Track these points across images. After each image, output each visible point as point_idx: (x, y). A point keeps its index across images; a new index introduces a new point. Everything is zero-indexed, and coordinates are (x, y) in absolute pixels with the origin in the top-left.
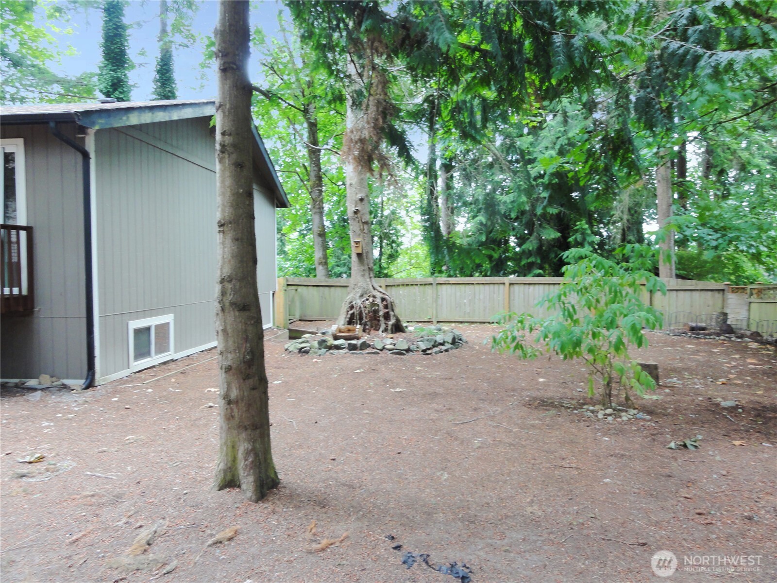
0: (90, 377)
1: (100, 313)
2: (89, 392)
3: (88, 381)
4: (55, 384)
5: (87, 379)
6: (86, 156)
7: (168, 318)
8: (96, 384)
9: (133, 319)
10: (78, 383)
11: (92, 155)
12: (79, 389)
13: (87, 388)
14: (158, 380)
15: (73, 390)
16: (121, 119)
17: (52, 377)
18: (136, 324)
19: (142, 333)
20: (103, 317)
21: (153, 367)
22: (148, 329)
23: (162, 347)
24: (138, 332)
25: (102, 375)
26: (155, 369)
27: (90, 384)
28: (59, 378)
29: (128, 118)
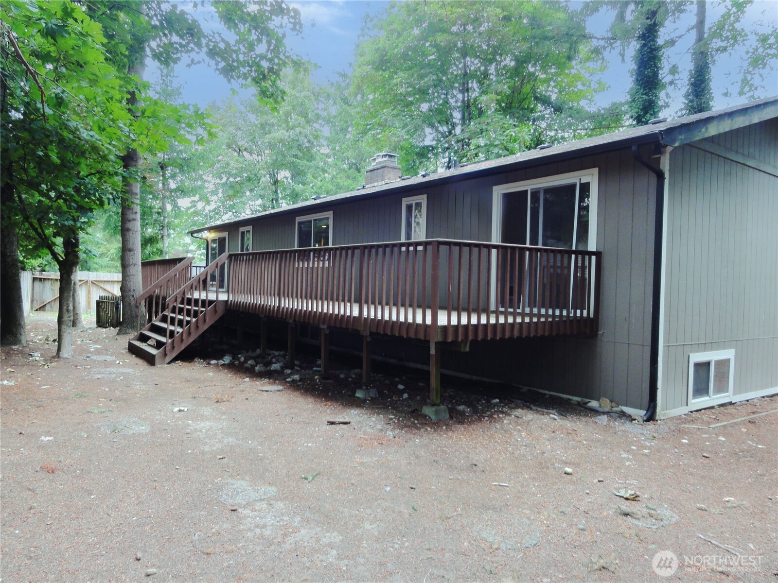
0: (651, 410)
1: (664, 343)
2: (650, 426)
3: (649, 413)
4: (615, 409)
5: (647, 411)
6: (660, 176)
7: (728, 354)
8: (657, 418)
9: (694, 352)
10: (639, 413)
11: (667, 175)
12: (641, 420)
13: (648, 420)
14: (725, 426)
15: (635, 420)
16: (700, 131)
17: (611, 401)
18: (698, 357)
19: (703, 367)
20: (667, 347)
21: (712, 408)
22: (708, 364)
23: (722, 387)
24: (698, 365)
25: (663, 410)
26: (713, 411)
27: (651, 417)
28: (618, 405)
29: (707, 129)
